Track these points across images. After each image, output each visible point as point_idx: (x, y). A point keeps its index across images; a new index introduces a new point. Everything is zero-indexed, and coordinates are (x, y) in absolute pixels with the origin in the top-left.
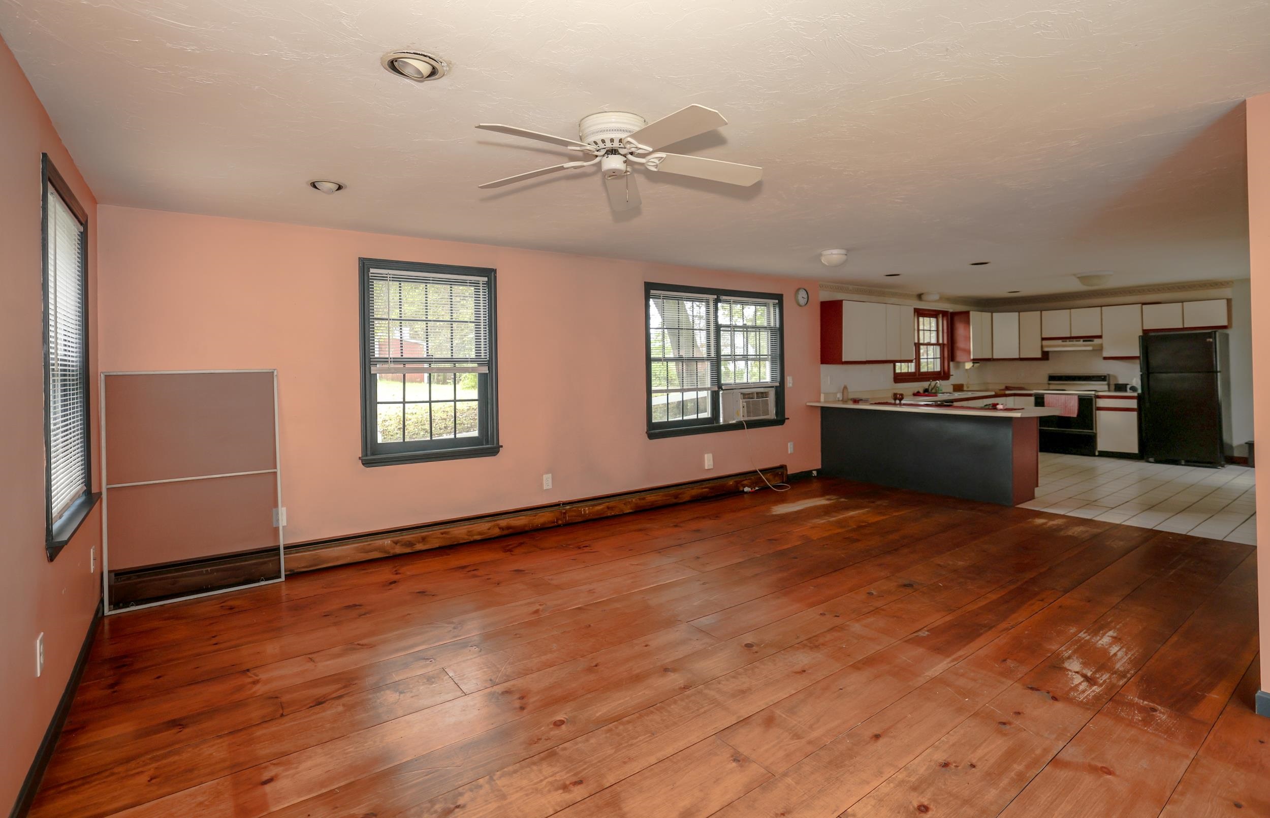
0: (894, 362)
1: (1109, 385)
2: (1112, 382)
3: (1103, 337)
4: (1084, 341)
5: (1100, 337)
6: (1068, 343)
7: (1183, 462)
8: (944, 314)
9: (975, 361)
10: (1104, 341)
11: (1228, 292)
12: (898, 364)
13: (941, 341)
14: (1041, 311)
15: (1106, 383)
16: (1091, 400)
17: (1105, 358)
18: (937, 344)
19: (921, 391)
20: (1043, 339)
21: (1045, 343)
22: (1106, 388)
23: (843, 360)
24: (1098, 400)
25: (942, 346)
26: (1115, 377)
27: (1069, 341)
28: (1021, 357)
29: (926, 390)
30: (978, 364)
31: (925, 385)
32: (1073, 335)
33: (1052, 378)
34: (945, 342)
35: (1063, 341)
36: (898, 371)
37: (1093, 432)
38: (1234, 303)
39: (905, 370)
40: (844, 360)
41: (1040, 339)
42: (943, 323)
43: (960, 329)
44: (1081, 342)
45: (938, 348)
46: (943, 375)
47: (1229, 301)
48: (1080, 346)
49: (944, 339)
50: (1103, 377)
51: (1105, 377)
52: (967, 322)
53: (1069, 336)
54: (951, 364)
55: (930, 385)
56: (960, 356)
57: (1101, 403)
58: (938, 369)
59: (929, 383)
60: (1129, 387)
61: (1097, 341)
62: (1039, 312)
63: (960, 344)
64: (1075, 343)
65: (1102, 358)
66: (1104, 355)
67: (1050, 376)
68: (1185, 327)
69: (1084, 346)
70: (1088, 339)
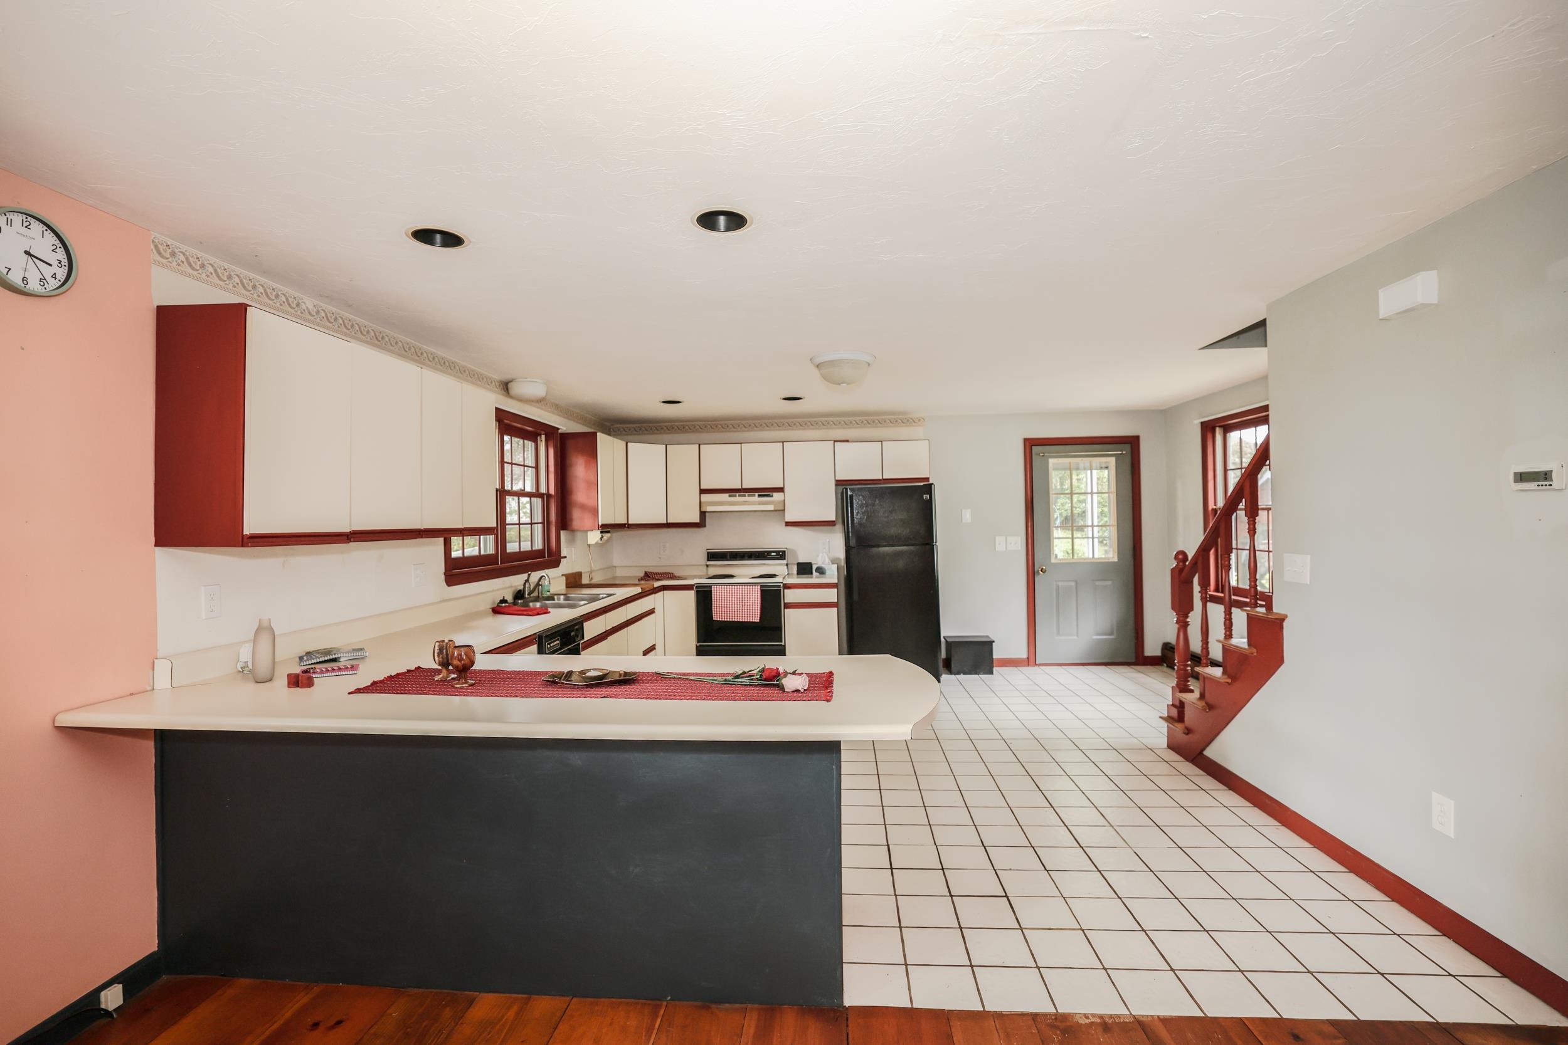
0: (446, 534)
1: (789, 566)
2: (793, 561)
3: (786, 490)
4: (759, 496)
5: (781, 490)
6: (738, 498)
8: (550, 432)
9: (606, 528)
10: (789, 495)
12: (456, 541)
13: (543, 490)
14: (700, 446)
15: (785, 563)
16: (776, 592)
17: (788, 524)
18: (537, 494)
19: (510, 598)
20: (703, 491)
21: (706, 498)
23: (246, 532)
24: (784, 592)
25: (546, 497)
26: (794, 552)
27: (739, 496)
28: (669, 521)
29: (519, 595)
30: (608, 535)
31: (517, 581)
32: (745, 486)
33: (713, 556)
34: (552, 491)
35: (730, 496)
36: (456, 554)
37: (781, 645)
39: (471, 551)
40: (247, 530)
41: (698, 492)
42: (547, 454)
43: (579, 469)
44: (756, 498)
45: (538, 502)
46: (549, 557)
48: (754, 503)
49: (548, 485)
51: (783, 552)
52: (592, 453)
53: (739, 487)
54: (562, 533)
55: (527, 581)
56: (578, 517)
57: (790, 596)
58: (539, 545)
59: (525, 576)
60: (814, 567)
61: (777, 496)
62: (697, 447)
63: (580, 495)
64: (747, 498)
65: (784, 524)
66: (788, 519)
67: (708, 553)
68: (884, 477)
69: (760, 503)
70: (765, 492)
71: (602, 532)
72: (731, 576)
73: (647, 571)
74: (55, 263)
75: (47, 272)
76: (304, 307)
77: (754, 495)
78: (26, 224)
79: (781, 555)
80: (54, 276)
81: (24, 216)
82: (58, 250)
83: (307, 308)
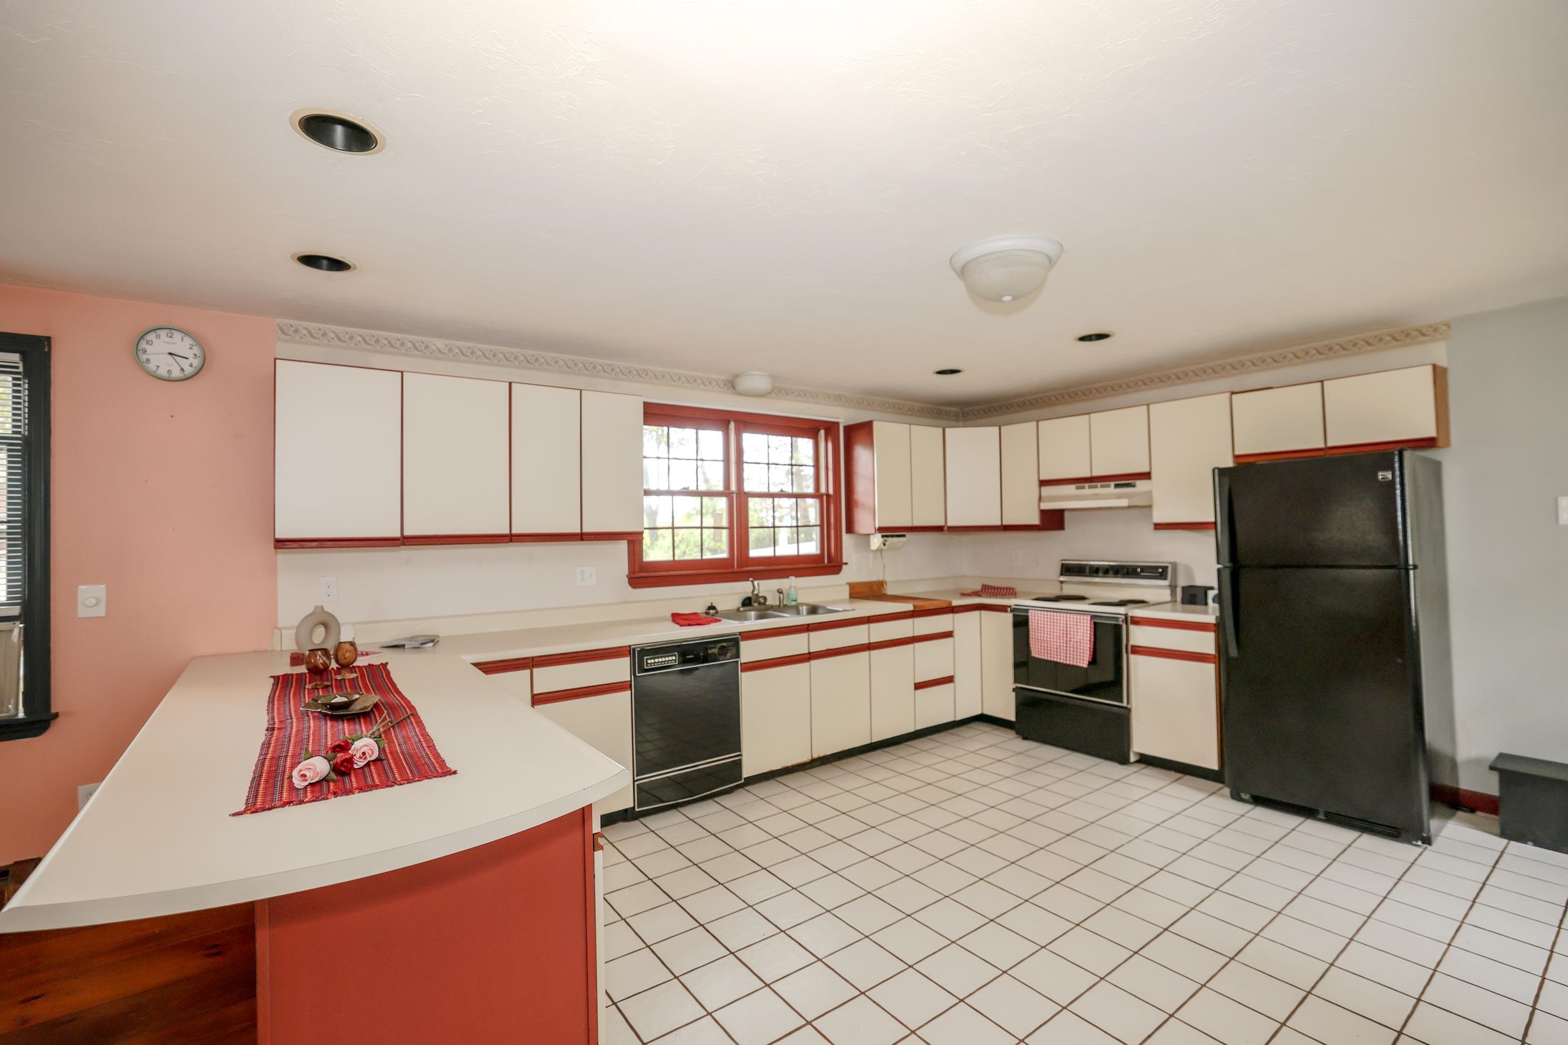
1: (1173, 587)
2: (1182, 582)
3: (1153, 475)
4: (1117, 486)
5: (1147, 476)
6: (1087, 491)
7: (1321, 816)
8: (830, 428)
10: (1158, 483)
11: (1439, 352)
13: (822, 490)
14: (1038, 421)
15: (1166, 583)
16: (1118, 628)
17: (1158, 526)
18: (815, 495)
20: (1043, 483)
21: (1047, 491)
22: (1166, 595)
24: (1132, 627)
25: (825, 499)
26: (1189, 570)
27: (1090, 487)
28: (1005, 523)
29: (747, 602)
32: (1096, 473)
33: (1068, 570)
34: (832, 491)
35: (1077, 488)
36: (650, 558)
37: (1122, 708)
38: (1453, 380)
41: (1036, 484)
42: (827, 450)
43: (859, 464)
44: (1111, 489)
45: (816, 504)
46: (823, 563)
47: (1439, 375)
48: (1109, 497)
49: (829, 485)
50: (1161, 570)
51: (1165, 569)
52: (871, 447)
53: (1088, 475)
54: (844, 538)
56: (861, 519)
57: (1142, 638)
58: (807, 550)
60: (1210, 595)
61: (1141, 485)
62: (1034, 423)
63: (860, 494)
64: (1099, 490)
65: (1152, 527)
66: (1159, 517)
67: (1062, 565)
68: (1330, 444)
69: (1119, 497)
70: (1125, 480)
71: (883, 536)
72: (1081, 598)
73: (985, 583)
74: (191, 356)
75: (185, 364)
76: (434, 348)
77: (1109, 486)
78: (170, 335)
79: (1158, 572)
80: (191, 365)
81: (168, 330)
82: (194, 347)
83: (437, 348)
